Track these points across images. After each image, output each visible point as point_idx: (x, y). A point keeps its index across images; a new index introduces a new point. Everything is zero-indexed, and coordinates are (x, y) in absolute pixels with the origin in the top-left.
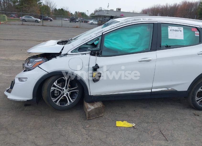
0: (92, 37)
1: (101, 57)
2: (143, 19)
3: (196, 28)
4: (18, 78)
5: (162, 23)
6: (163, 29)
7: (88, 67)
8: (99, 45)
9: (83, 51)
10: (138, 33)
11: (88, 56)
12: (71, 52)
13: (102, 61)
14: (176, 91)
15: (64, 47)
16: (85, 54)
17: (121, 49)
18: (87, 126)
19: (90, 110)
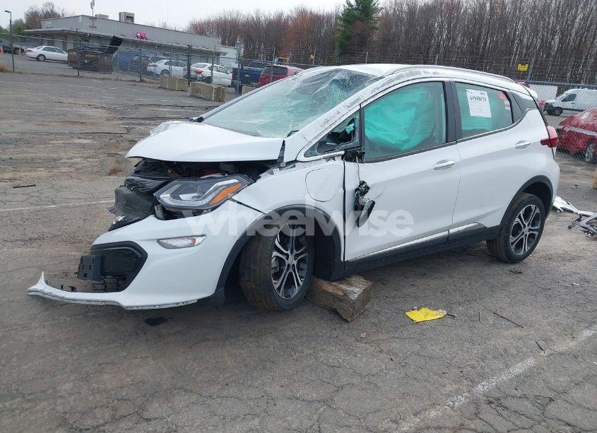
0: (339, 116)
1: (367, 162)
2: (425, 72)
3: (505, 93)
4: (154, 240)
5: (456, 82)
6: (460, 94)
7: (343, 191)
8: (357, 134)
9: (328, 152)
10: (414, 104)
11: (339, 162)
12: (306, 155)
13: (372, 173)
14: (485, 227)
15: (284, 141)
16: (333, 158)
17: (394, 142)
18: (363, 335)
19: (356, 296)
